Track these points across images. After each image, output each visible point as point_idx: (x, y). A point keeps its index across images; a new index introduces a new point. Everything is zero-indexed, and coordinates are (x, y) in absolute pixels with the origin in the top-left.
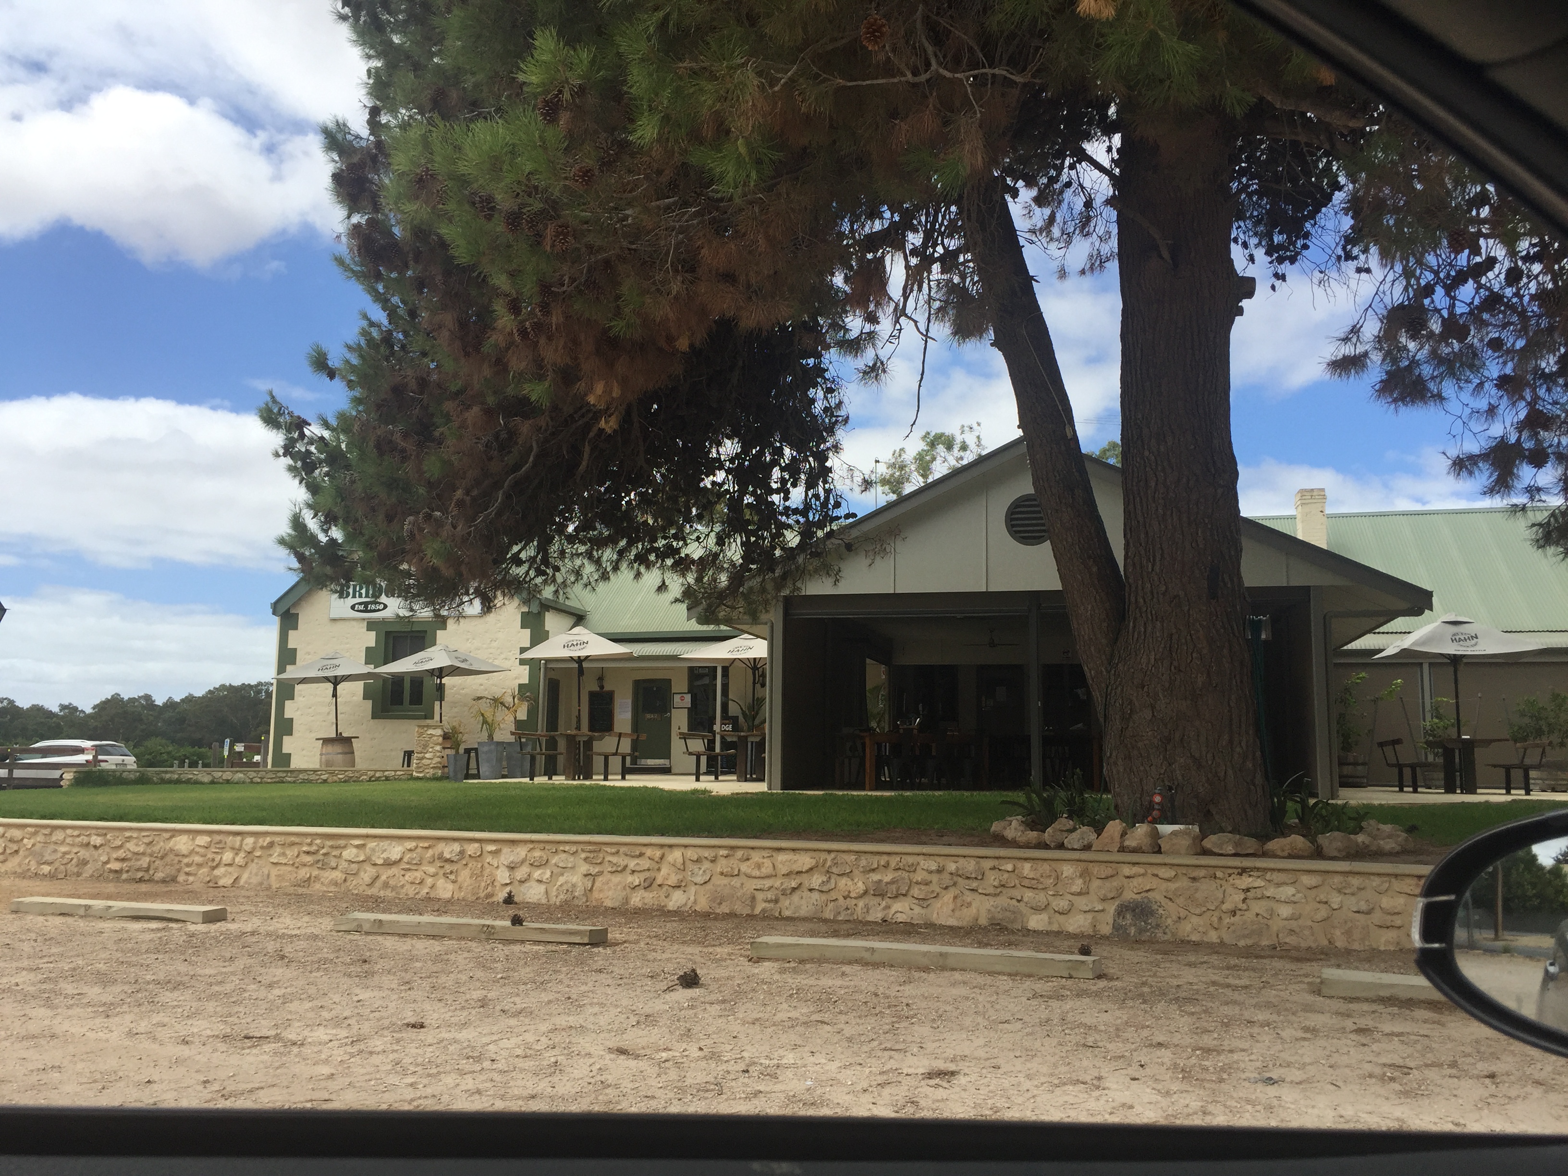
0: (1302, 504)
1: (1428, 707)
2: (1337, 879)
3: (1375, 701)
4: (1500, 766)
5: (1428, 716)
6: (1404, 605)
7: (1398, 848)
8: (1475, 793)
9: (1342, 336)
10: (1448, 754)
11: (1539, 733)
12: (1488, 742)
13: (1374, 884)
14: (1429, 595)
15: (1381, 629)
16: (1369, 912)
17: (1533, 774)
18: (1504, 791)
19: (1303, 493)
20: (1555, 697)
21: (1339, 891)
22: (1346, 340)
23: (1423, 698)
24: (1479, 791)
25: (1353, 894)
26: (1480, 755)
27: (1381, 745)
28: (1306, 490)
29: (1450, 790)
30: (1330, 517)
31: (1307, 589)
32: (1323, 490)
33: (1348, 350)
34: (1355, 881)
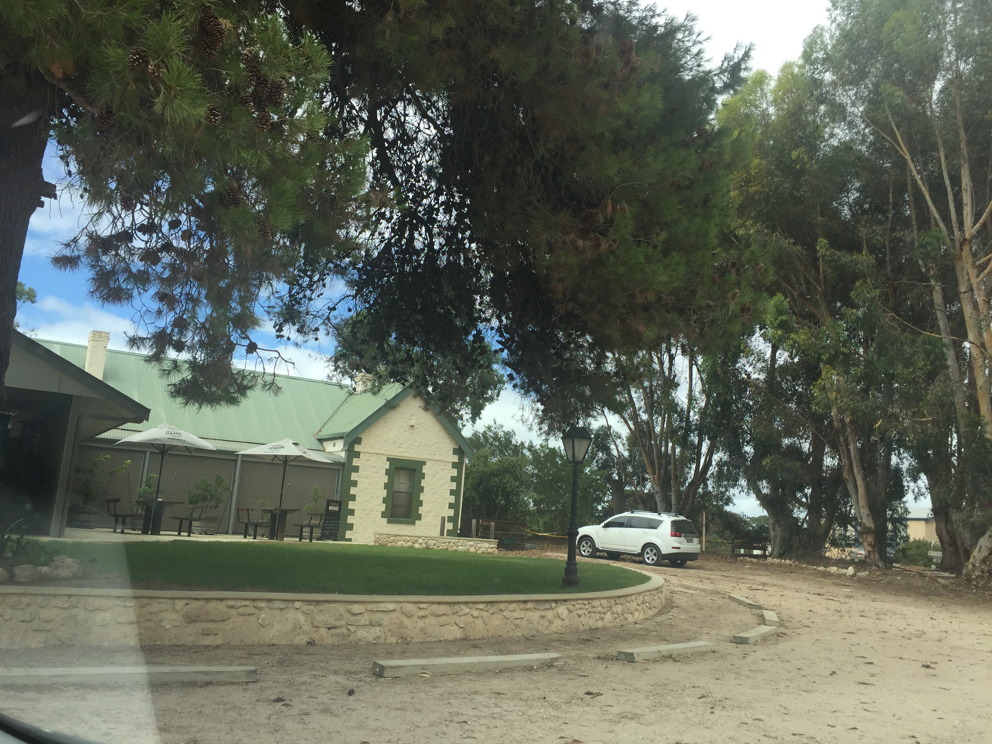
0: (93, 340)
1: (144, 479)
2: (13, 599)
3: (111, 473)
4: (176, 518)
5: (143, 485)
6: (132, 416)
7: (70, 575)
8: (158, 534)
9: (66, 242)
10: (148, 509)
11: (205, 499)
12: (173, 503)
13: (39, 601)
14: (148, 411)
15: (121, 427)
16: (30, 621)
17: (195, 523)
18: (177, 533)
19: (95, 332)
20: (218, 478)
21: (13, 608)
22: (68, 245)
23: (142, 474)
24: (161, 533)
25: (22, 609)
26: (167, 512)
27: (108, 501)
28: (97, 332)
29: (145, 532)
30: (110, 351)
31: (72, 396)
32: (108, 333)
33: (67, 252)
34: (25, 600)
